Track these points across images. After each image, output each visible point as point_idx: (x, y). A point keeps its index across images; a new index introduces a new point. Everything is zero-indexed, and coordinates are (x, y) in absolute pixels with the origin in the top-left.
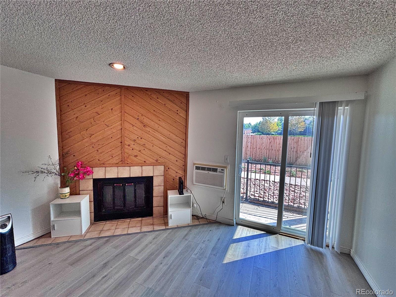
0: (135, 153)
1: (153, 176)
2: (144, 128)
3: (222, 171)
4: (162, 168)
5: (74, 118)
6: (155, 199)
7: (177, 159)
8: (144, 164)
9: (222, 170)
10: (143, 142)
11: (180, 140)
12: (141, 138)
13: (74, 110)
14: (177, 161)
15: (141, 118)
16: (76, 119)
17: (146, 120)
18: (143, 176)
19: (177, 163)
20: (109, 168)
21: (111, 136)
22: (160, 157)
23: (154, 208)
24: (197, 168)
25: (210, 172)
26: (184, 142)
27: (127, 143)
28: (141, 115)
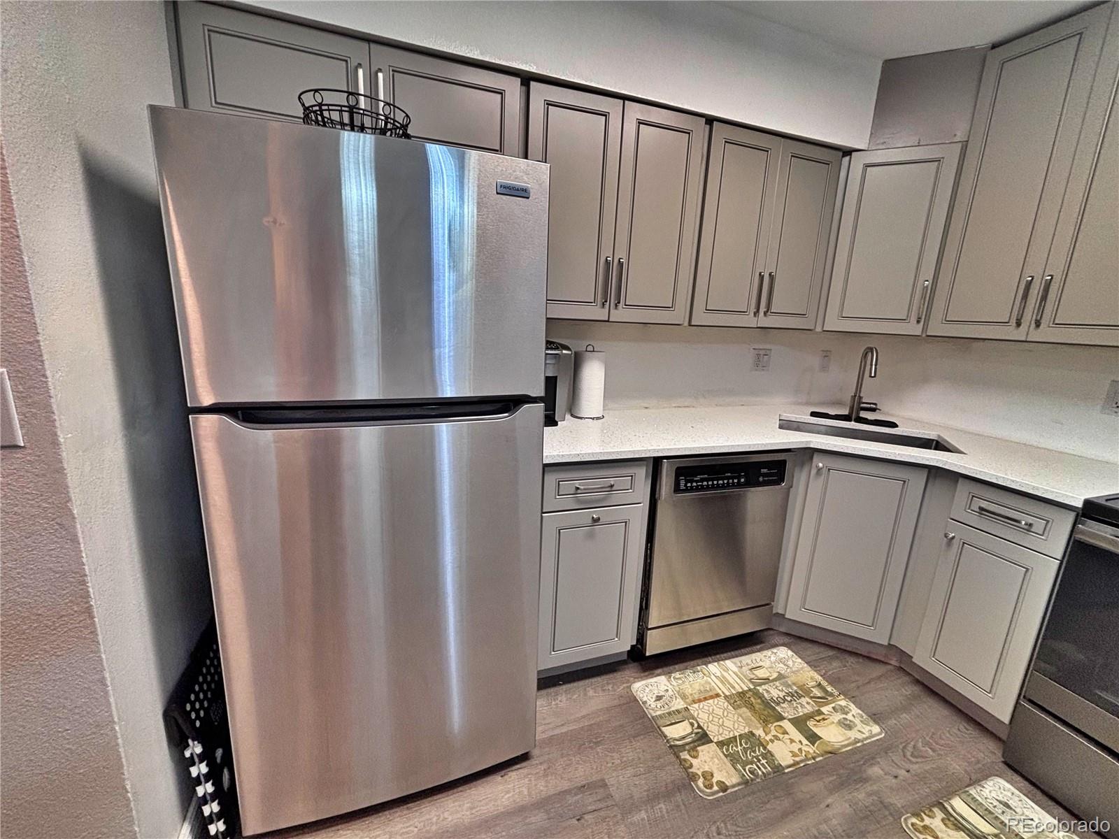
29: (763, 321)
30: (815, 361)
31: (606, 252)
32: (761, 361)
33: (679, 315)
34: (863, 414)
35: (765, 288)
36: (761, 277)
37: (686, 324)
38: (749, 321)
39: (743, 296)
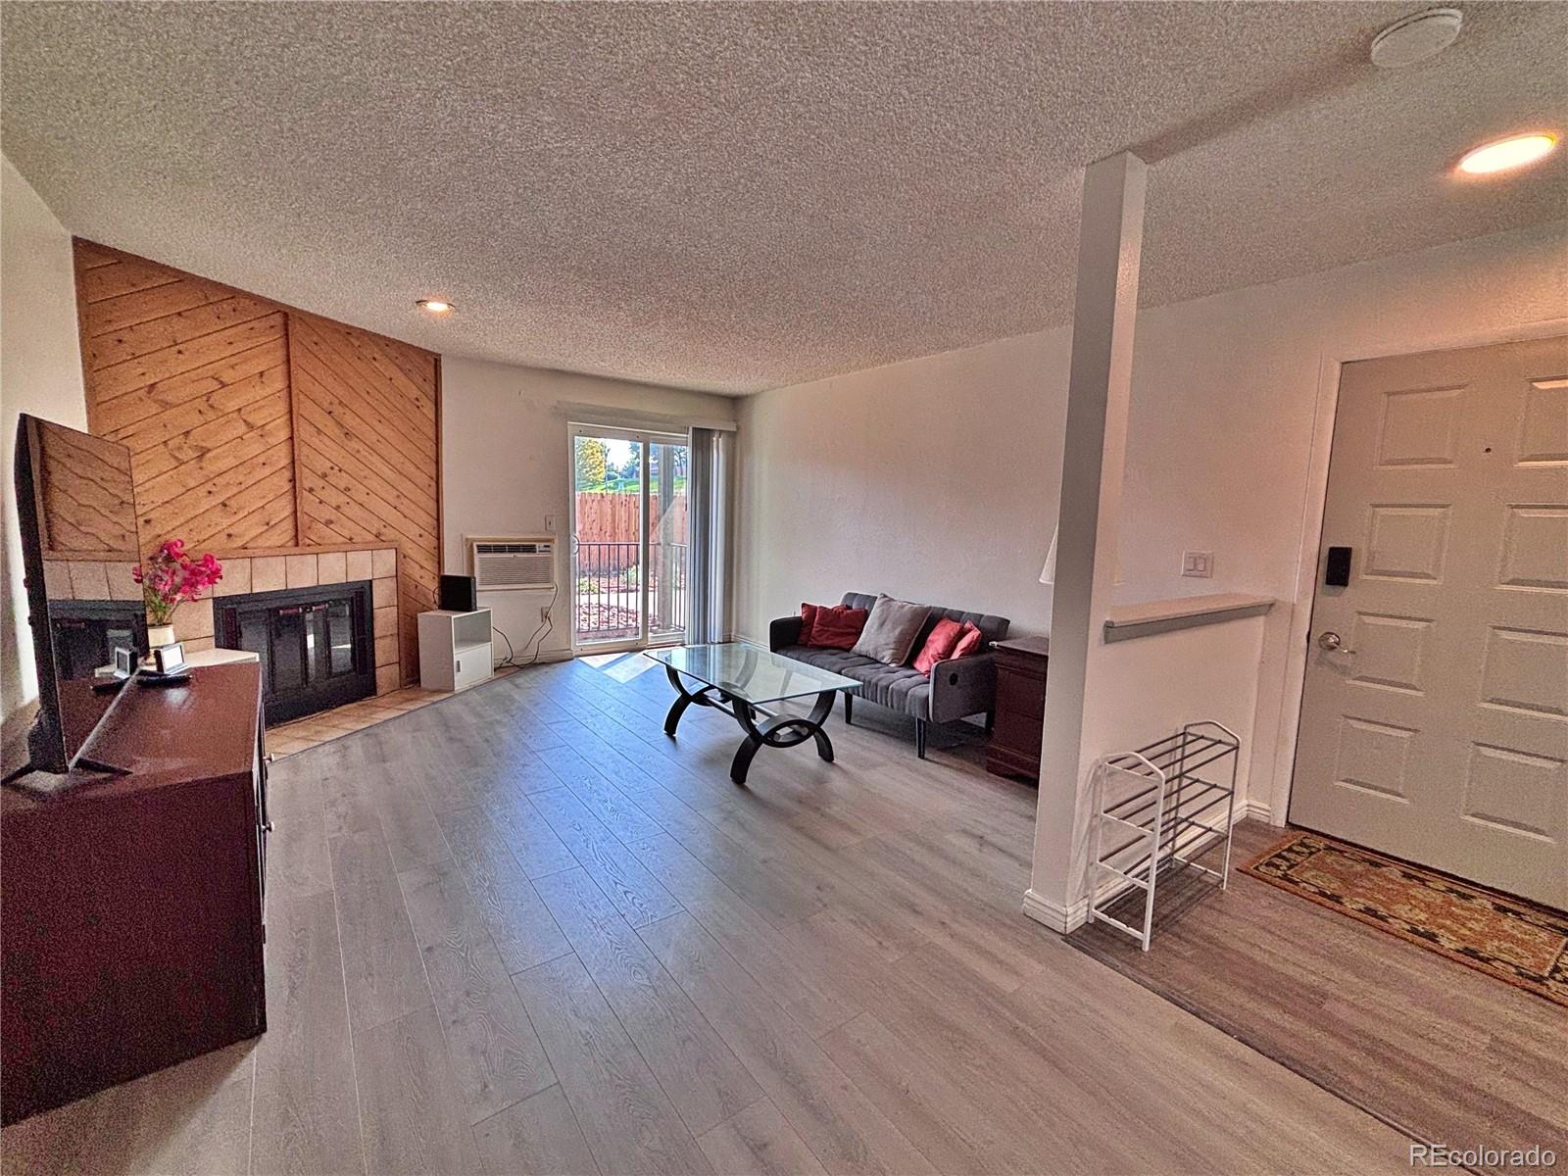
0: (329, 513)
1: (370, 578)
2: (345, 440)
3: (547, 549)
4: (390, 556)
5: (141, 388)
6: (379, 645)
7: (422, 532)
8: (350, 544)
9: (545, 546)
10: (343, 481)
11: (424, 480)
12: (340, 471)
13: (140, 359)
14: (421, 536)
15: (338, 410)
16: (149, 392)
17: (350, 421)
18: (349, 580)
19: (420, 541)
20: (262, 560)
21: (262, 459)
22: (385, 526)
23: (378, 672)
24: (483, 549)
25: (519, 555)
26: (433, 484)
27: (307, 484)
28: (337, 401)
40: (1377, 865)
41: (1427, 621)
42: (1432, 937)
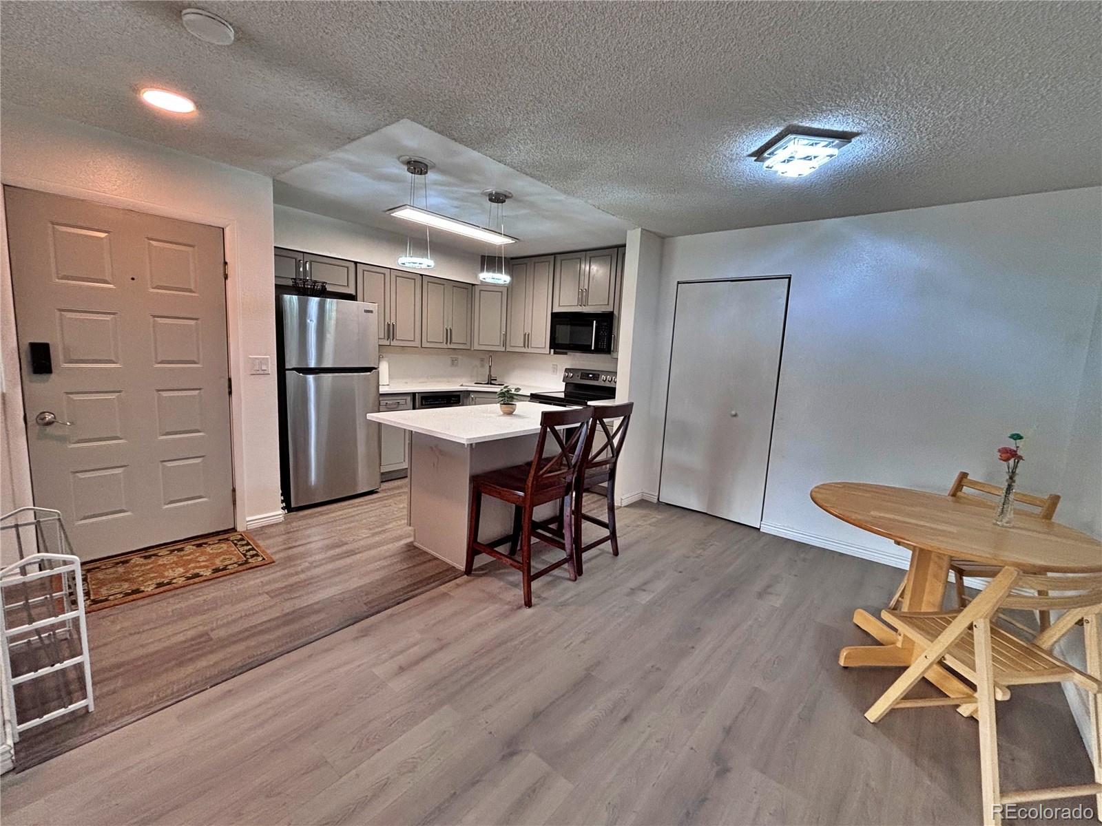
29: (450, 346)
30: (478, 363)
31: (387, 320)
32: (454, 362)
33: (417, 343)
34: (493, 382)
35: (449, 335)
36: (447, 330)
37: (420, 346)
38: (444, 346)
39: (441, 337)
40: (127, 562)
41: (117, 392)
42: (137, 591)
